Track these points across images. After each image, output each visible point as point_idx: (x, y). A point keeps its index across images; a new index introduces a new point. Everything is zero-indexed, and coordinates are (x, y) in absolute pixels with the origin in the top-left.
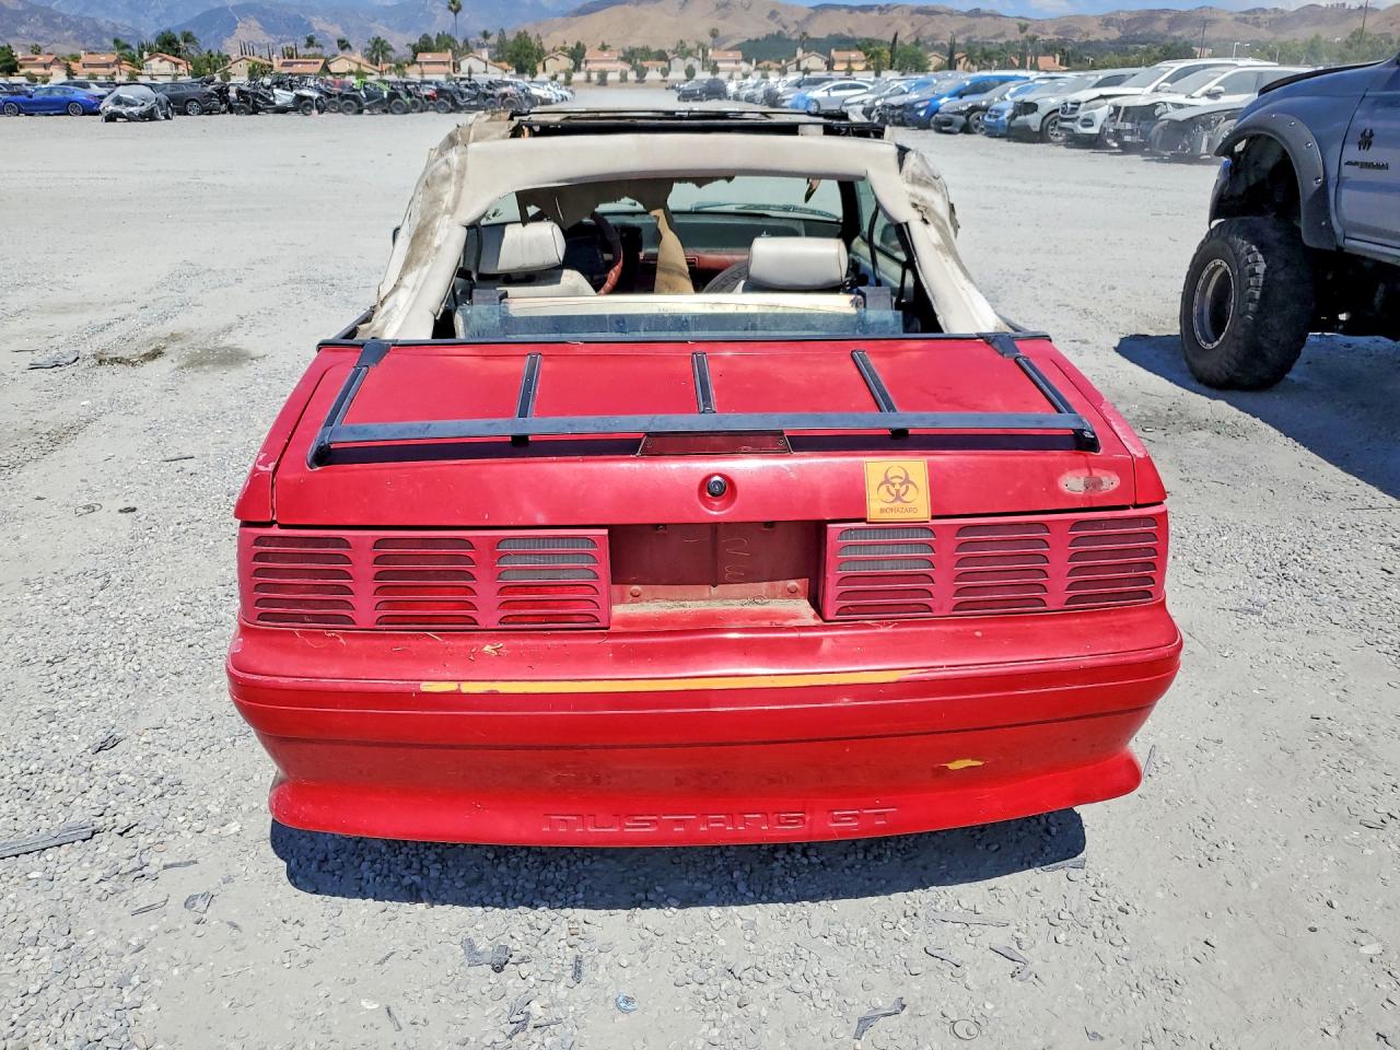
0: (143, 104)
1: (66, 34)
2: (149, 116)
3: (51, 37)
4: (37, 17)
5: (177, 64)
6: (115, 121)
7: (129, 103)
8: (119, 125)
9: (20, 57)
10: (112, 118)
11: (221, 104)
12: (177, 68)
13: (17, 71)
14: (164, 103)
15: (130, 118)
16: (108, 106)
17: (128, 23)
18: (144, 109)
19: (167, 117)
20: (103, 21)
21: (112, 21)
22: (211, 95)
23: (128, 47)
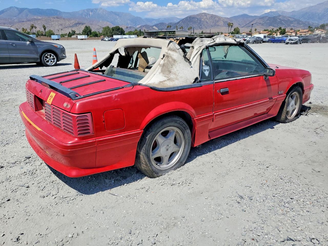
0: (295, 40)
1: (301, 25)
2: (296, 43)
3: (297, 27)
4: (296, 22)
5: (322, 31)
6: (288, 44)
7: (292, 40)
8: (289, 45)
9: (286, 31)
10: (287, 43)
11: (317, 40)
12: (322, 32)
13: (285, 34)
14: (301, 40)
15: (291, 43)
16: (287, 41)
17: (317, 22)
18: (295, 41)
19: (300, 43)
20: (311, 22)
21: (313, 22)
22: (315, 38)
23: (312, 28)
